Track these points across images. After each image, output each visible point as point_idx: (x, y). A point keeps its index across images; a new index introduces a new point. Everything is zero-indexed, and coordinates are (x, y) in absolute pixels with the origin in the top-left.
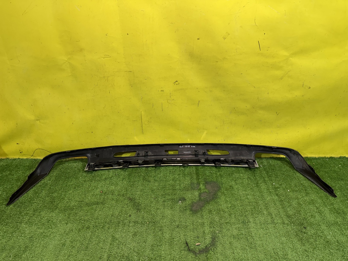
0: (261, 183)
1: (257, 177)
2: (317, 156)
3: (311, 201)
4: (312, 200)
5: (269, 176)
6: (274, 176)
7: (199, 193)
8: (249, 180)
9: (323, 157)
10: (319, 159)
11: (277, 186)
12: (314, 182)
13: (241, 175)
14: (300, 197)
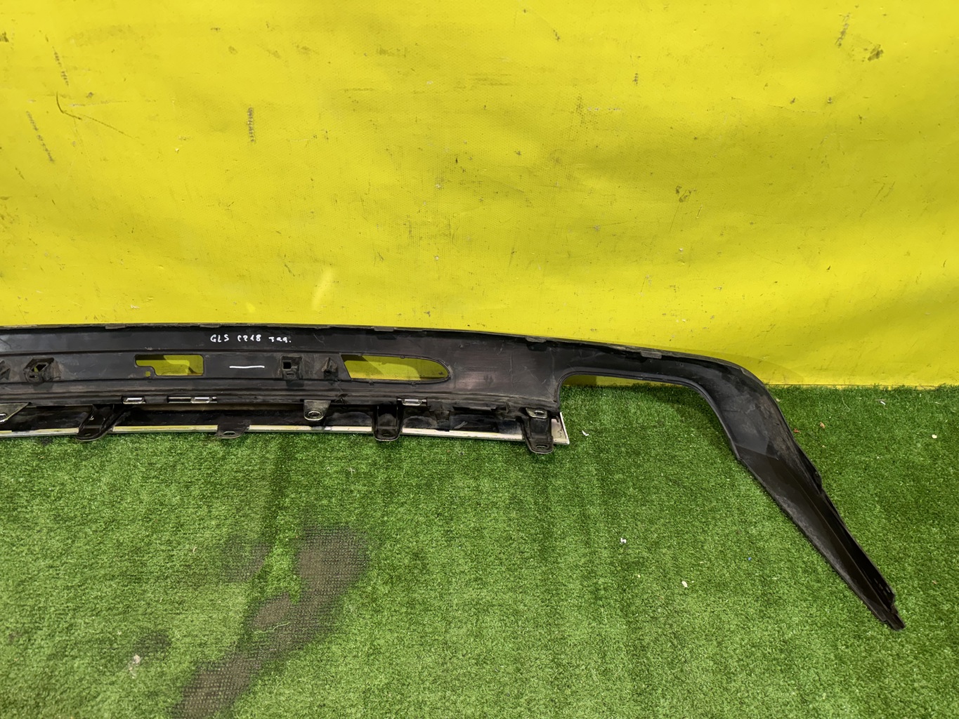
0: (564, 536)
1: (554, 499)
2: (840, 382)
3: (781, 651)
4: (787, 647)
5: (611, 493)
6: (631, 489)
7: (255, 599)
8: (513, 515)
9: (867, 390)
10: (848, 396)
11: (637, 551)
12: (810, 531)
13: (486, 484)
14: (732, 628)
